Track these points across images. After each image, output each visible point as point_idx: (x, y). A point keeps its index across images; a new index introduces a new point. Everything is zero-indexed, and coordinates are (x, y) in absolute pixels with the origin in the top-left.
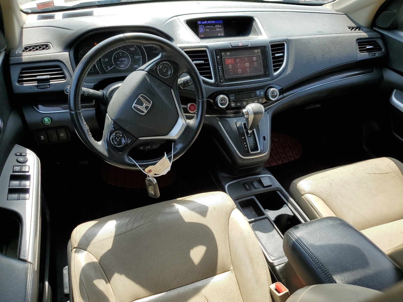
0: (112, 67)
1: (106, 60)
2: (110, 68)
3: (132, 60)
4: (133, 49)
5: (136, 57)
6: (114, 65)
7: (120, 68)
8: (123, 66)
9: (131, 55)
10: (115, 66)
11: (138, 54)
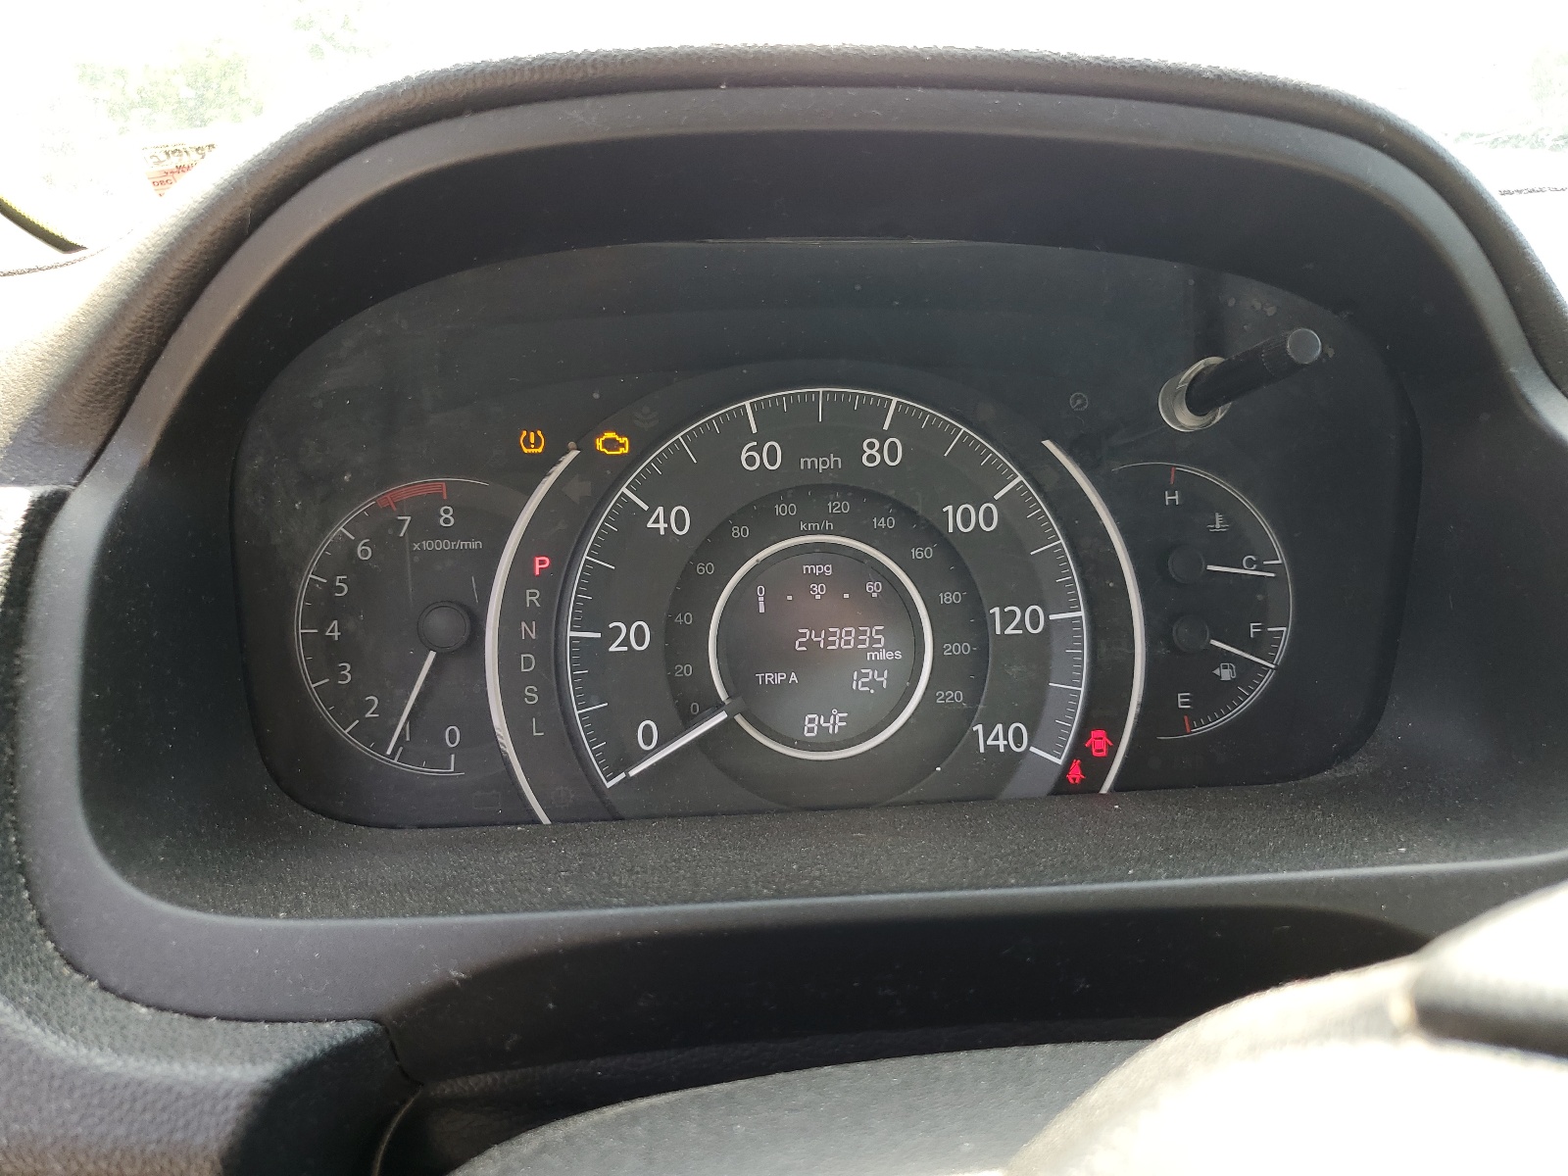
0: (689, 723)
1: (633, 636)
2: (660, 745)
3: (950, 649)
4: (977, 517)
5: (1007, 619)
6: (718, 706)
7: (788, 742)
8: (836, 722)
9: (948, 598)
10: (729, 722)
11: (1031, 589)
